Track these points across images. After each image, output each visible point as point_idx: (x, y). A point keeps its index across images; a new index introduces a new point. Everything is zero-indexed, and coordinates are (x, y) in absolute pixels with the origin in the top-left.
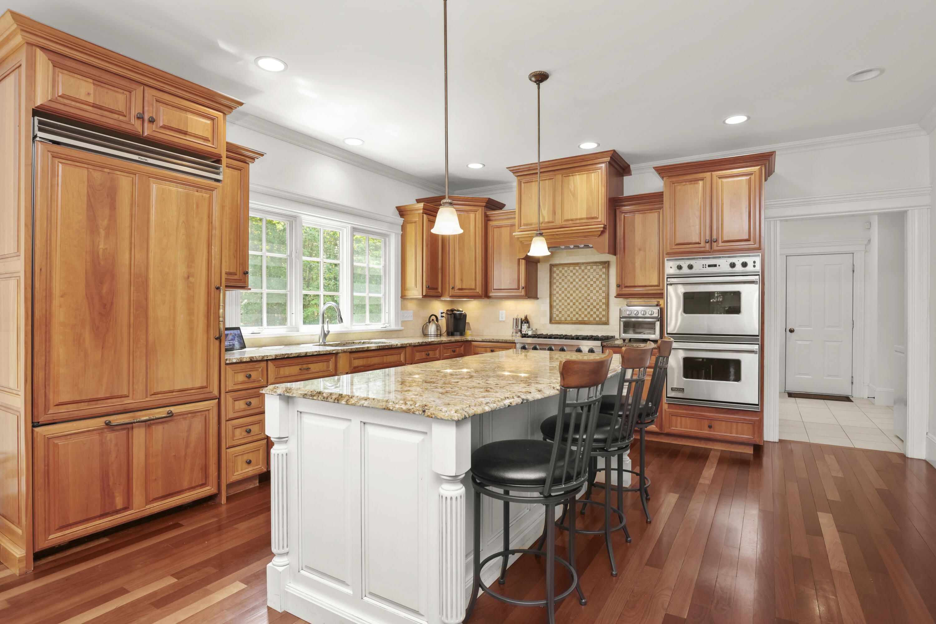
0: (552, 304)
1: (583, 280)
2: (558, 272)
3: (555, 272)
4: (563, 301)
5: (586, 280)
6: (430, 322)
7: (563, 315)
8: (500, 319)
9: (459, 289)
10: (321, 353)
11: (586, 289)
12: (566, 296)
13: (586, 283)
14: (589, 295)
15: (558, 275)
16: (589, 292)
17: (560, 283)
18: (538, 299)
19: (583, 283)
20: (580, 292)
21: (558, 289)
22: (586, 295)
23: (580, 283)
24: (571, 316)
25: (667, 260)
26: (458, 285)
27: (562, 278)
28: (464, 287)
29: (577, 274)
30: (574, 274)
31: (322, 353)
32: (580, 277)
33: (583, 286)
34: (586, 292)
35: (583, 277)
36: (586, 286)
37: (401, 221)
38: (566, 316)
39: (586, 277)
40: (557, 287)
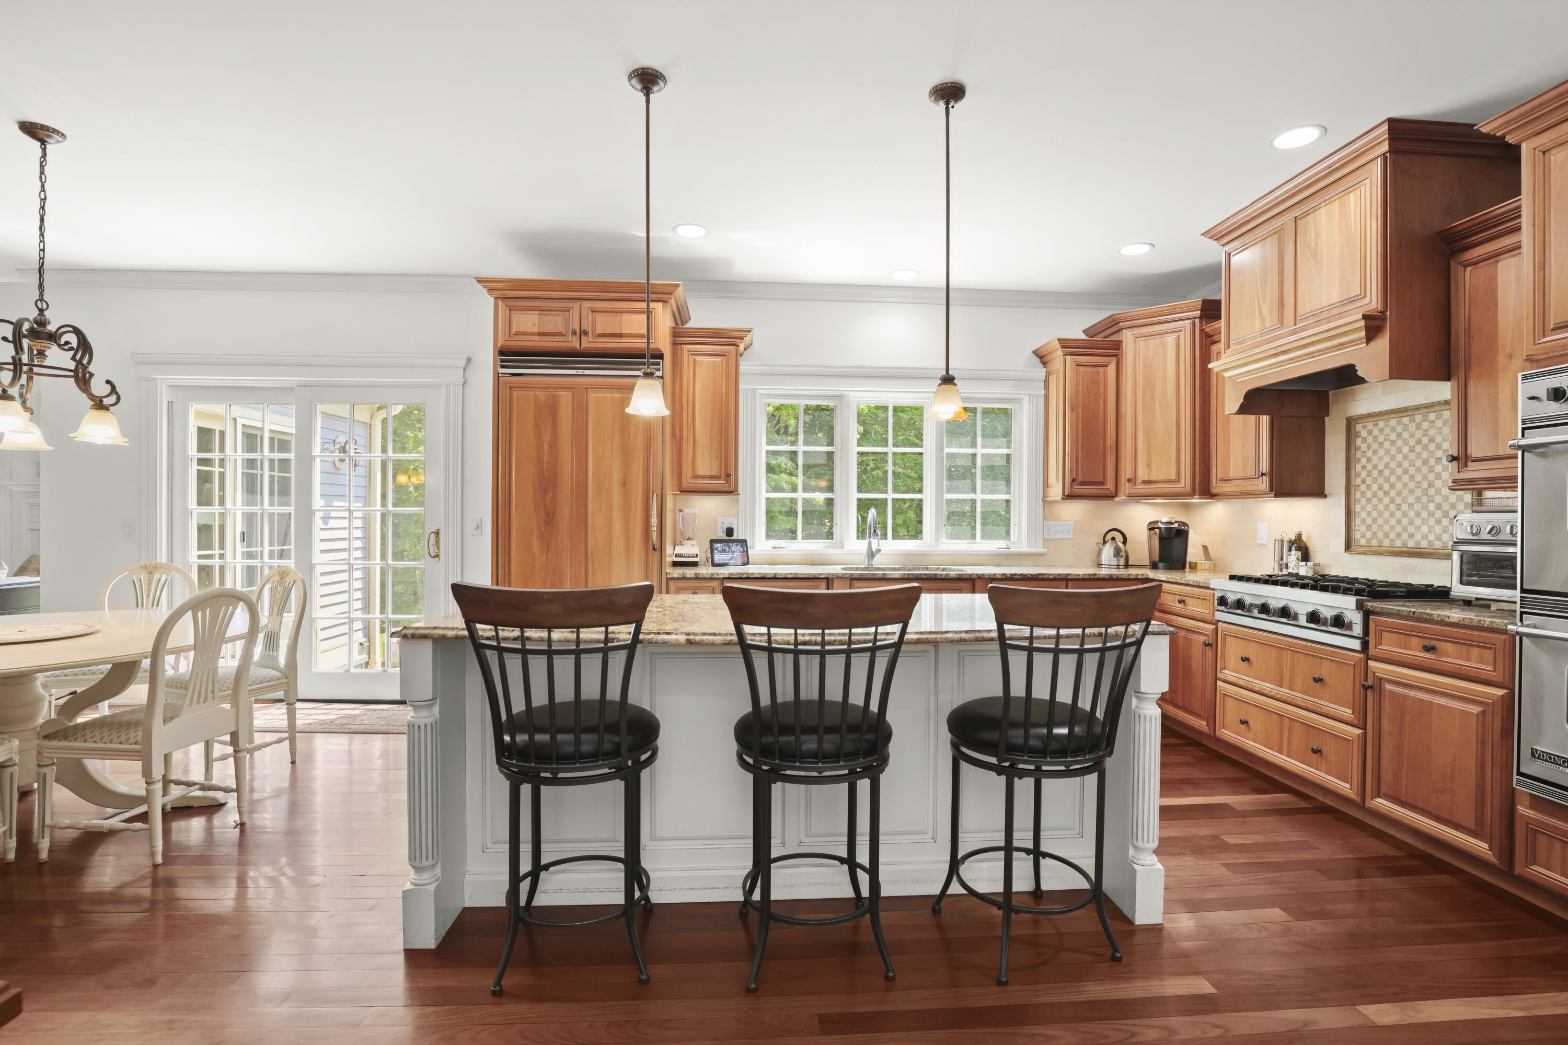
0: (1352, 507)
1: (1418, 448)
2: (1364, 433)
3: (1358, 435)
4: (1375, 501)
5: (1425, 447)
6: (1105, 542)
7: (1374, 534)
8: (1259, 542)
9: (1145, 482)
10: (800, 576)
11: (1425, 469)
12: (1380, 488)
13: (1425, 455)
14: (1431, 485)
15: (1364, 439)
16: (1431, 477)
17: (1369, 460)
18: (1325, 496)
19: (1419, 455)
20: (1412, 478)
21: (1364, 474)
22: (1424, 485)
23: (1412, 456)
24: (1393, 535)
25: (1524, 378)
26: (1142, 474)
27: (1373, 448)
28: (1154, 478)
29: (1406, 435)
30: (1399, 435)
31: (802, 577)
32: (1412, 442)
33: (1419, 463)
34: (1425, 478)
35: (1419, 442)
36: (1425, 462)
37: (1041, 372)
38: (1380, 535)
39: (1425, 440)
40: (1364, 467)
